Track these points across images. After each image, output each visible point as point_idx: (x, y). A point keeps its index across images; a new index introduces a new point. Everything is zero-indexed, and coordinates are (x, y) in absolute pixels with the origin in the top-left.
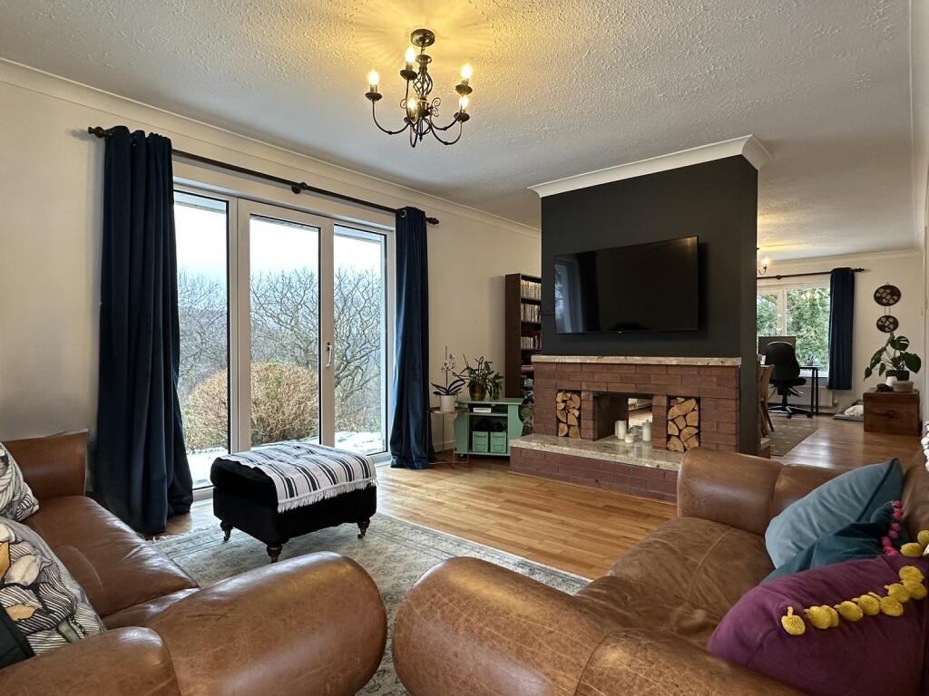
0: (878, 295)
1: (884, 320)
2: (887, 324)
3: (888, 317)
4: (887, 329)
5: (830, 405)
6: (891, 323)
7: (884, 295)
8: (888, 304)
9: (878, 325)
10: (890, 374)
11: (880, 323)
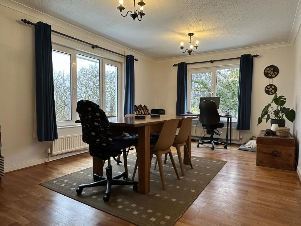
0: (266, 72)
1: (269, 87)
2: (271, 90)
3: (271, 85)
4: (270, 93)
5: (238, 139)
6: (273, 89)
7: (269, 72)
8: (271, 77)
9: (265, 90)
10: (273, 122)
11: (267, 89)
